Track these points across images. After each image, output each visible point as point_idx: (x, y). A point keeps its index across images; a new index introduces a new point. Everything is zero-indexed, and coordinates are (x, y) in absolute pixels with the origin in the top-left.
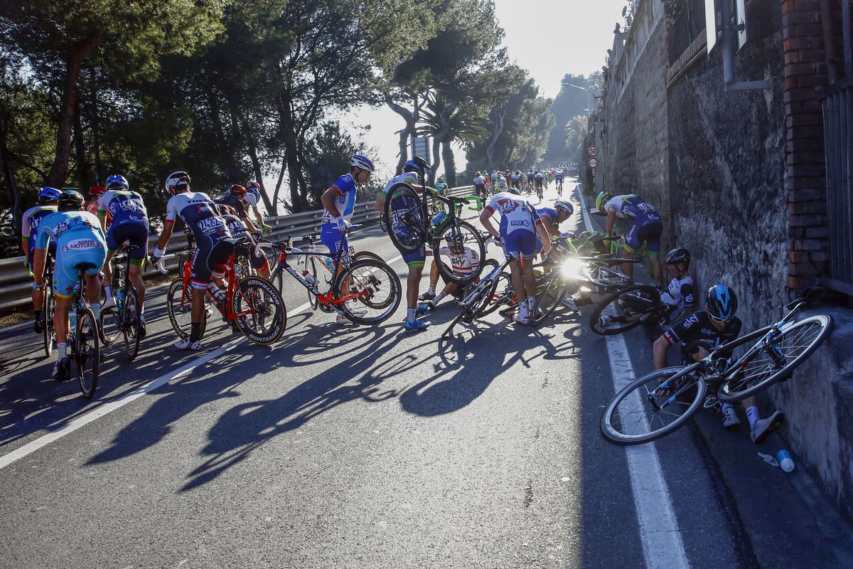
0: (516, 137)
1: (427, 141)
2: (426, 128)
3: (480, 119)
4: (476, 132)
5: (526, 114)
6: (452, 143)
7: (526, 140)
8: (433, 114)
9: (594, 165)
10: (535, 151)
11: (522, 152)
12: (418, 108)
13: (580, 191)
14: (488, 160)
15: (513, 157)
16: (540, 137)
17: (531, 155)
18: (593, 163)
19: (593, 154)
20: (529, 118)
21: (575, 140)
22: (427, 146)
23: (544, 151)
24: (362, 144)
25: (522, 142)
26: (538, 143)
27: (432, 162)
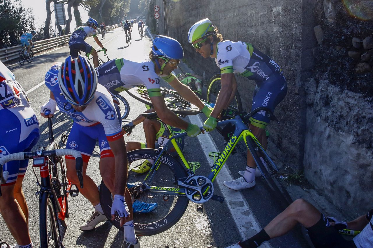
0: (113, 3)
1: (63, 6)
6: (78, 7)
7: (119, 5)
9: (157, 17)
10: (124, 10)
11: (117, 11)
13: (148, 31)
14: (99, 16)
15: (112, 14)
16: (126, 4)
17: (121, 13)
18: (157, 16)
19: (157, 11)
21: (143, 5)
22: (63, 9)
23: (128, 11)
24: (21, 8)
25: (117, 6)
26: (125, 7)
27: (67, 18)
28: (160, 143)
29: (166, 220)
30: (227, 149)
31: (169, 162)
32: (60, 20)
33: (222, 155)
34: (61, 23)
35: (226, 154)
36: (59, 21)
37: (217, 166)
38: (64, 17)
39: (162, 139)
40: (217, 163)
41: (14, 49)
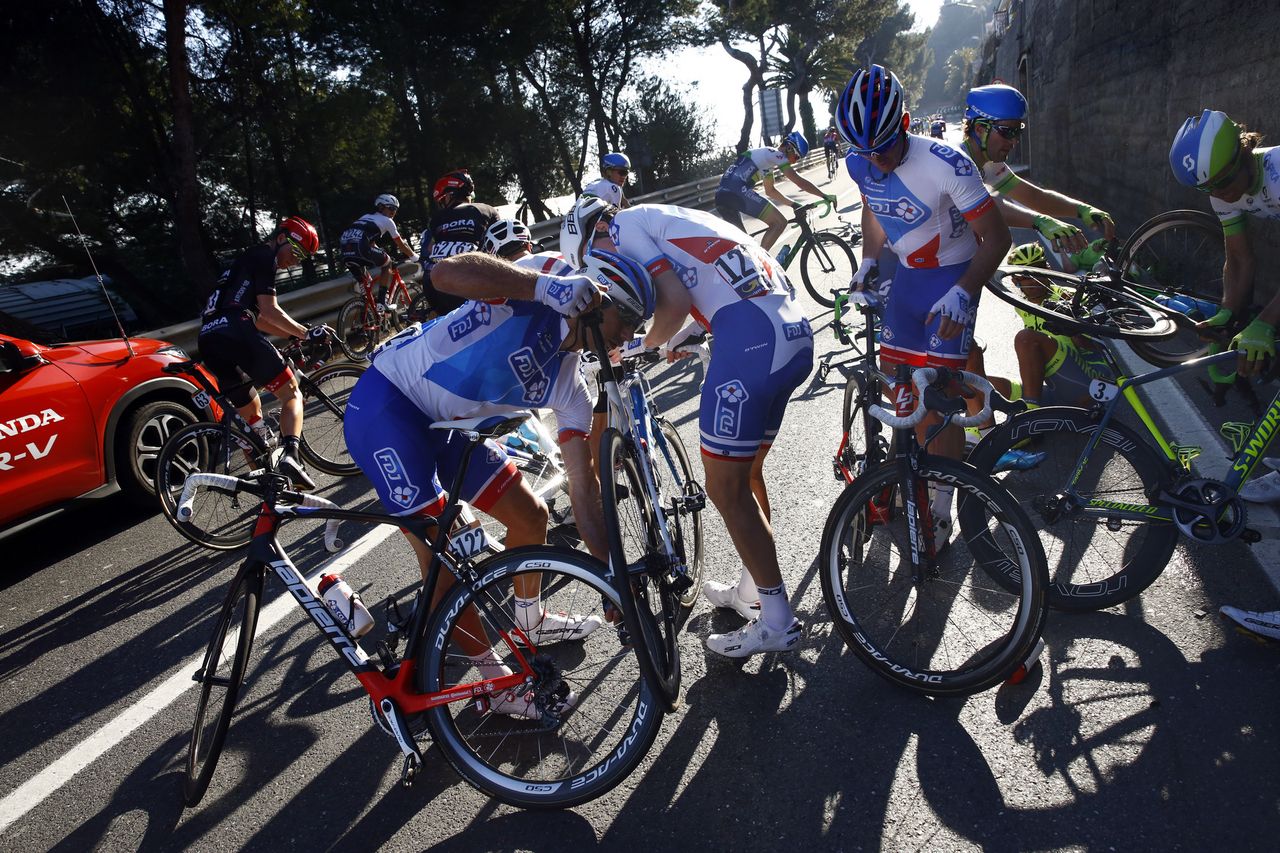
1: (778, 94)
2: (778, 78)
3: (844, 61)
4: (840, 78)
5: (899, 51)
6: (810, 94)
8: (786, 60)
12: (764, 53)
16: (915, 79)
20: (903, 54)
21: (956, 80)
22: (778, 100)
23: (919, 97)
24: (694, 104)
26: (913, 87)
27: (786, 120)
28: (1096, 395)
29: (1123, 580)
30: (1272, 415)
31: (1122, 441)
32: (770, 126)
33: (1260, 430)
34: (772, 131)
35: (1271, 430)
36: (769, 129)
37: (1249, 458)
38: (780, 118)
39: (1100, 384)
40: (1247, 451)
41: (682, 190)
